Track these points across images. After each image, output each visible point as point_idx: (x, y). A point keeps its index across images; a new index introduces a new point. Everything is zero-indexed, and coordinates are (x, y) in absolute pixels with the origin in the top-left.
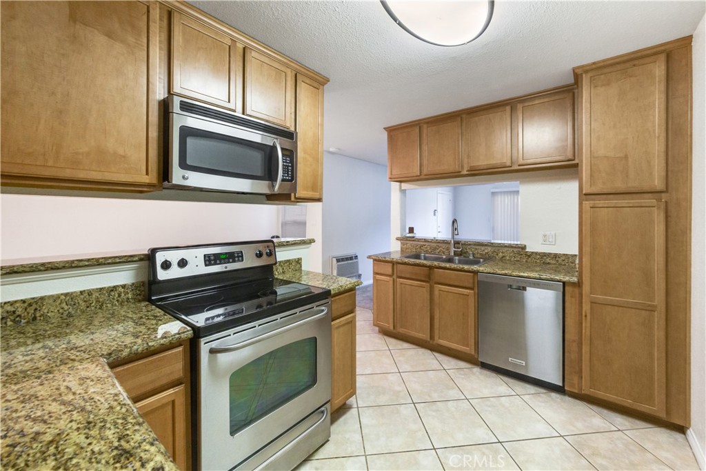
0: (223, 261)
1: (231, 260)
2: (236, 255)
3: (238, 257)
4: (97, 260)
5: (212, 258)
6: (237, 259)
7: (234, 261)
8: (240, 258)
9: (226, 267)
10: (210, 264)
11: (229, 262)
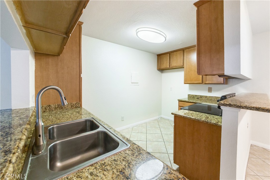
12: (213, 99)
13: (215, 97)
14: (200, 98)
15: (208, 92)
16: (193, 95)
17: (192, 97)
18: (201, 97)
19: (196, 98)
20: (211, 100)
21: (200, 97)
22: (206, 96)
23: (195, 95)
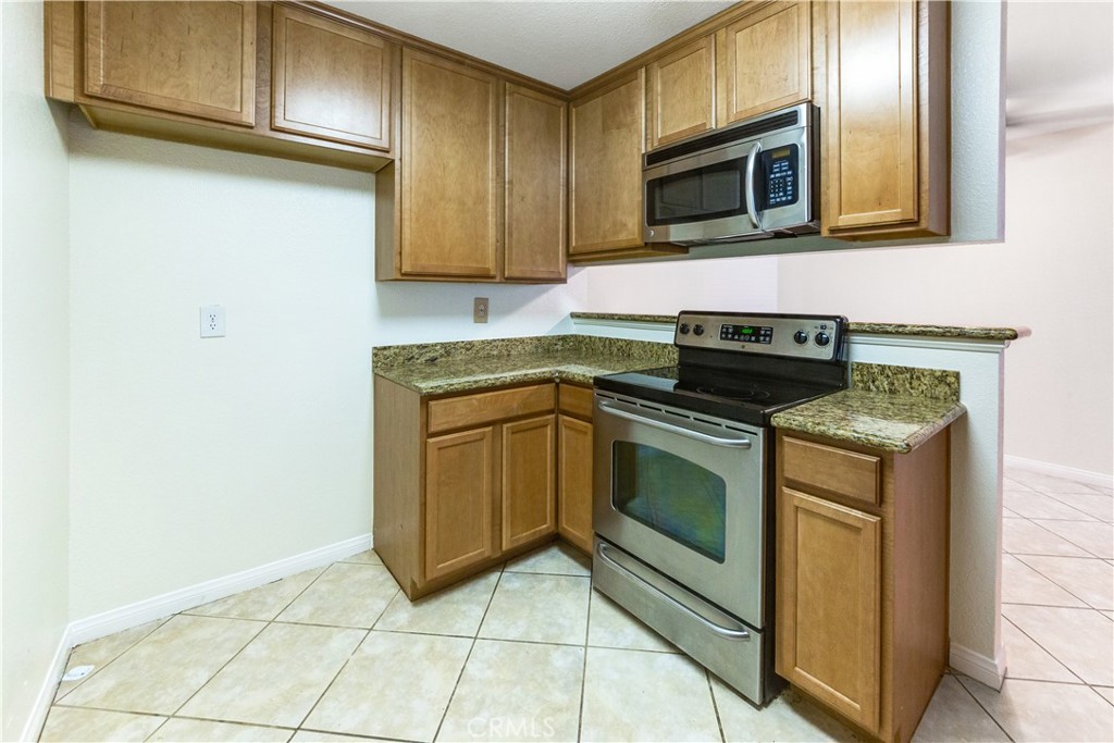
0: (742, 337)
1: (753, 338)
2: (763, 332)
3: (765, 335)
4: (654, 317)
5: (730, 330)
6: (762, 338)
7: (757, 341)
8: (768, 339)
9: (743, 347)
10: (726, 339)
11: (750, 341)
12: (495, 353)
13: (503, 340)
14: (442, 356)
15: (476, 322)
16: (404, 348)
17: (401, 359)
18: (448, 353)
19: (423, 359)
20: (489, 356)
21: (442, 351)
22: (470, 343)
23: (418, 347)
